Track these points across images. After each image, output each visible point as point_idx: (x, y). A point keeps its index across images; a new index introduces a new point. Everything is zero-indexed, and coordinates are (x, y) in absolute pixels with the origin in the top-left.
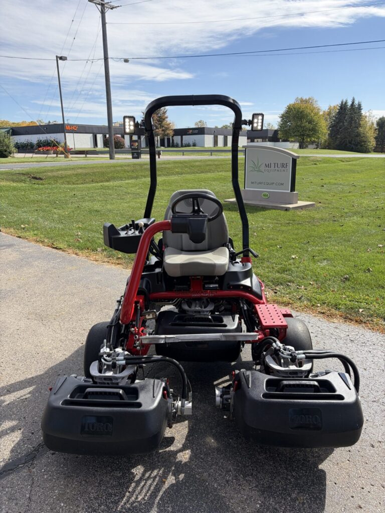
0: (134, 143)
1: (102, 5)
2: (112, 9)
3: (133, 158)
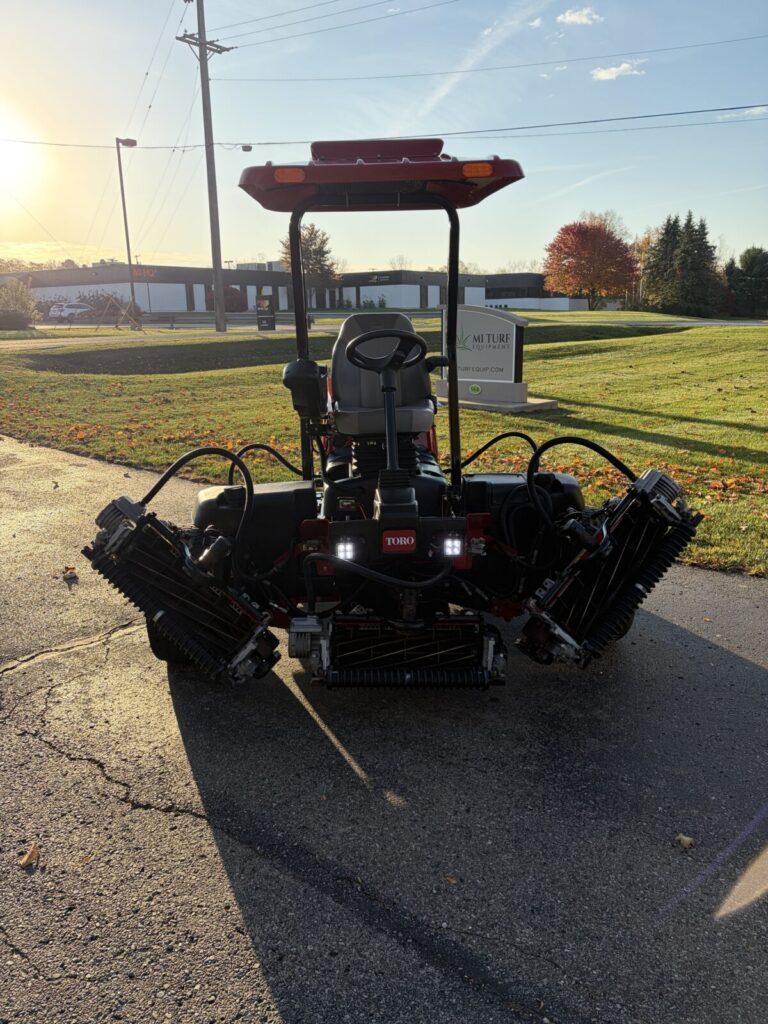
0: (262, 302)
2: (220, 52)
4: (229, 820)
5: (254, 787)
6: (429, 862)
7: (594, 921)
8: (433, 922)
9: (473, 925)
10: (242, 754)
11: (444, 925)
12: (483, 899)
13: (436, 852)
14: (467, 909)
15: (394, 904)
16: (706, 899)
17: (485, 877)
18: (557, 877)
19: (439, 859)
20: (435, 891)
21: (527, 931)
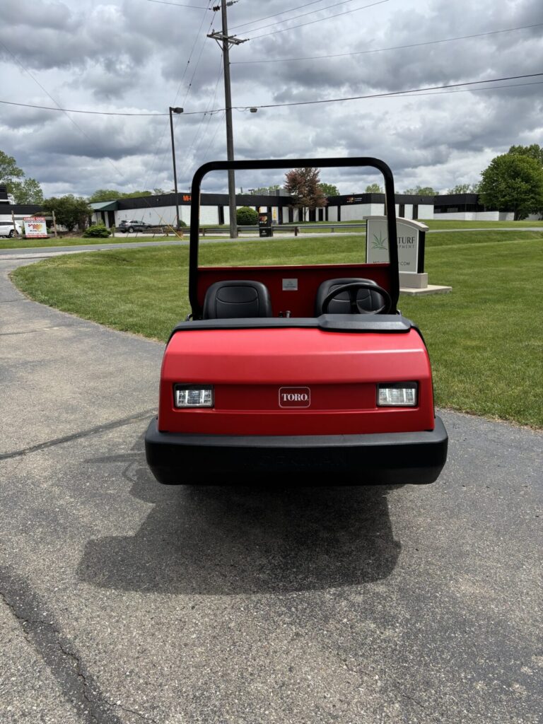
0: (263, 217)
1: (226, 40)
2: (237, 44)
3: (261, 236)
4: (18, 598)
5: (52, 574)
6: (138, 648)
7: (236, 713)
8: (112, 699)
9: (141, 705)
10: (58, 547)
11: (119, 703)
12: (161, 685)
13: (149, 640)
14: (143, 691)
15: (93, 680)
16: (338, 705)
17: (173, 666)
18: (229, 672)
19: (148, 646)
20: (128, 673)
21: (179, 716)
